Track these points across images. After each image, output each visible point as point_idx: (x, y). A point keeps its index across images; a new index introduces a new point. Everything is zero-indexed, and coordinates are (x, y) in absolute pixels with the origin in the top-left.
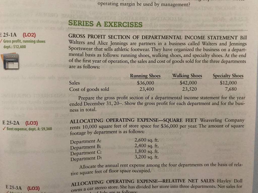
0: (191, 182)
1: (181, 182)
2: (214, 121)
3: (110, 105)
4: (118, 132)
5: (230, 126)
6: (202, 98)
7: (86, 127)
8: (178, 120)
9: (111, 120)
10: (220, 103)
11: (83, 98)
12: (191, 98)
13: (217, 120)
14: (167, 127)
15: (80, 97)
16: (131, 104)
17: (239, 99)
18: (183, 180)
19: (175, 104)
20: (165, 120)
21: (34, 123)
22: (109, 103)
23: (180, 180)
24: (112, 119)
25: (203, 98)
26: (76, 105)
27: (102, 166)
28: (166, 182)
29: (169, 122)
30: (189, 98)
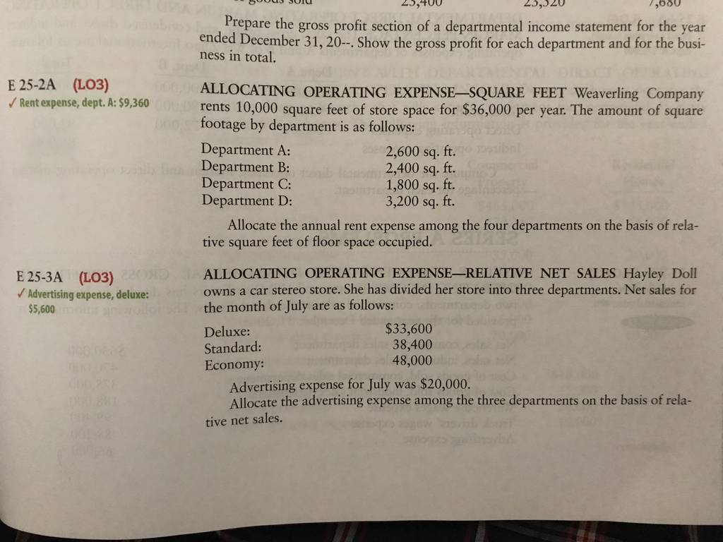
0: (549, 276)
1: (519, 276)
2: (616, 95)
3: (316, 46)
4: (338, 128)
5: (662, 111)
6: (579, 28)
7: (247, 108)
8: (511, 90)
9: (319, 90)
10: (633, 43)
11: (237, 22)
12: (549, 28)
13: (624, 94)
14: (481, 111)
15: (229, 18)
16: (376, 44)
17: (687, 30)
18: (525, 270)
19: (504, 45)
20: (473, 93)
21: (98, 85)
22: (312, 41)
23: (517, 269)
24: (321, 88)
25: (584, 29)
26: (218, 39)
27: (293, 227)
28: (475, 275)
29: (487, 96)
30: (543, 28)
